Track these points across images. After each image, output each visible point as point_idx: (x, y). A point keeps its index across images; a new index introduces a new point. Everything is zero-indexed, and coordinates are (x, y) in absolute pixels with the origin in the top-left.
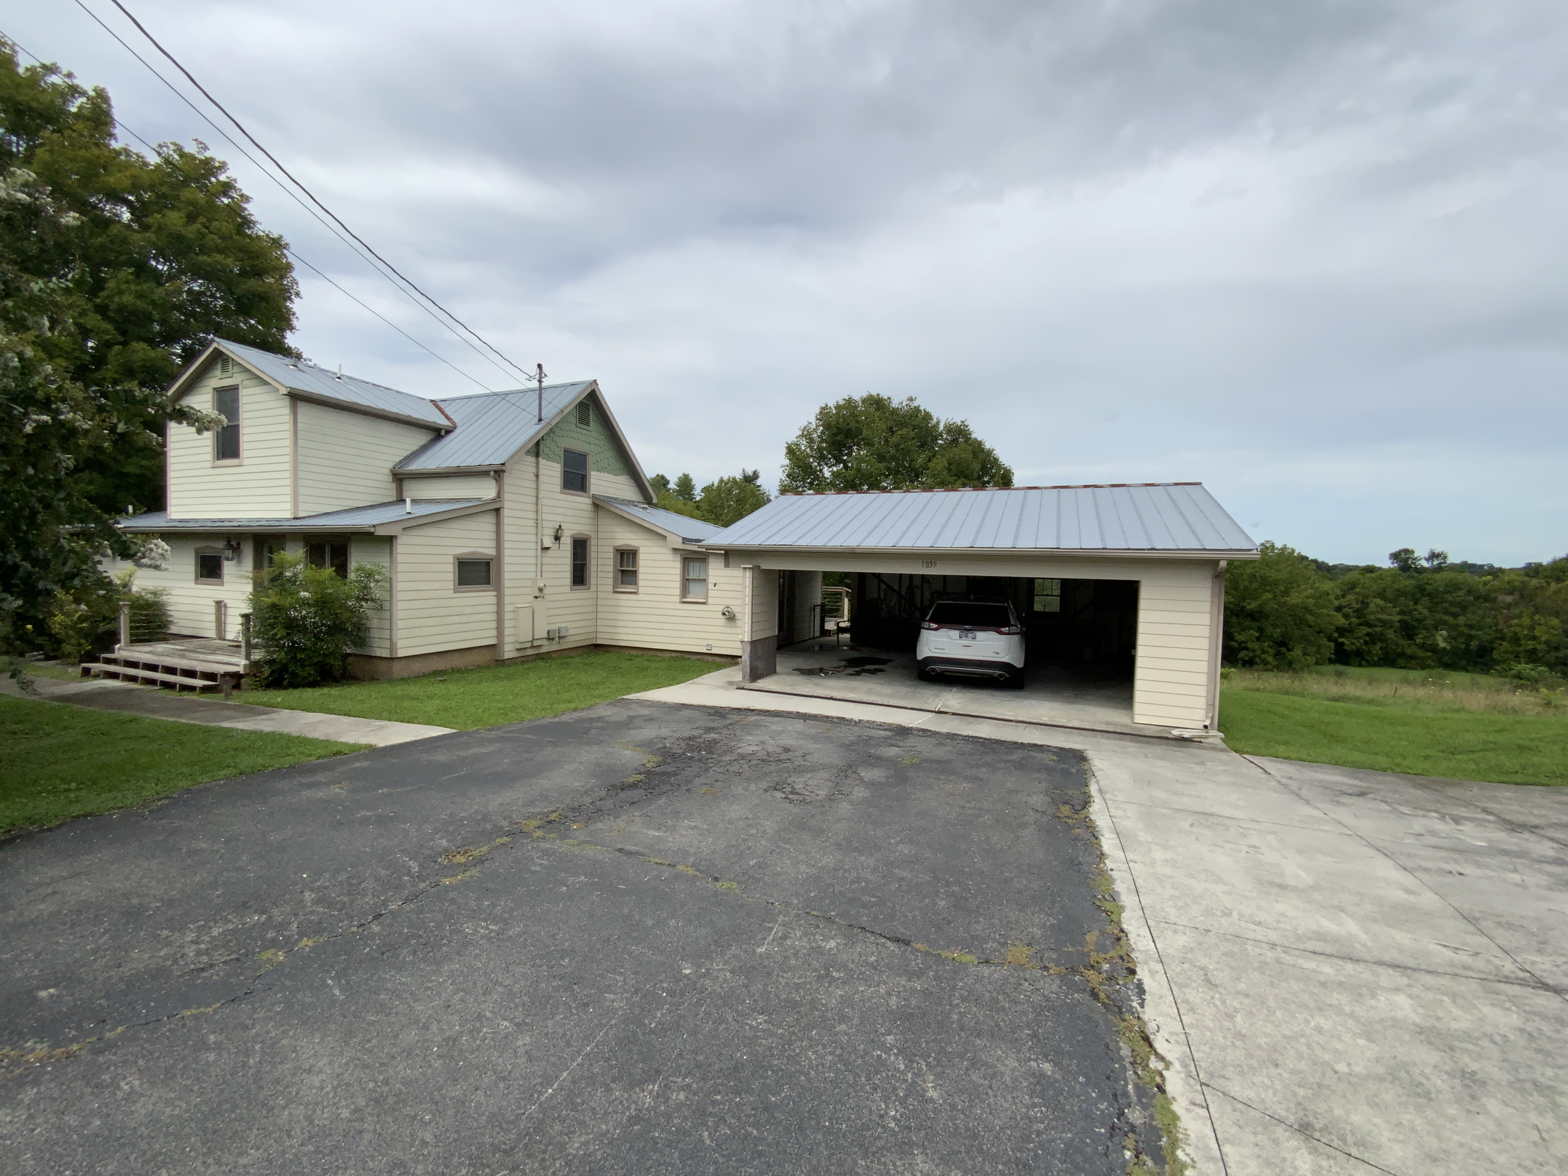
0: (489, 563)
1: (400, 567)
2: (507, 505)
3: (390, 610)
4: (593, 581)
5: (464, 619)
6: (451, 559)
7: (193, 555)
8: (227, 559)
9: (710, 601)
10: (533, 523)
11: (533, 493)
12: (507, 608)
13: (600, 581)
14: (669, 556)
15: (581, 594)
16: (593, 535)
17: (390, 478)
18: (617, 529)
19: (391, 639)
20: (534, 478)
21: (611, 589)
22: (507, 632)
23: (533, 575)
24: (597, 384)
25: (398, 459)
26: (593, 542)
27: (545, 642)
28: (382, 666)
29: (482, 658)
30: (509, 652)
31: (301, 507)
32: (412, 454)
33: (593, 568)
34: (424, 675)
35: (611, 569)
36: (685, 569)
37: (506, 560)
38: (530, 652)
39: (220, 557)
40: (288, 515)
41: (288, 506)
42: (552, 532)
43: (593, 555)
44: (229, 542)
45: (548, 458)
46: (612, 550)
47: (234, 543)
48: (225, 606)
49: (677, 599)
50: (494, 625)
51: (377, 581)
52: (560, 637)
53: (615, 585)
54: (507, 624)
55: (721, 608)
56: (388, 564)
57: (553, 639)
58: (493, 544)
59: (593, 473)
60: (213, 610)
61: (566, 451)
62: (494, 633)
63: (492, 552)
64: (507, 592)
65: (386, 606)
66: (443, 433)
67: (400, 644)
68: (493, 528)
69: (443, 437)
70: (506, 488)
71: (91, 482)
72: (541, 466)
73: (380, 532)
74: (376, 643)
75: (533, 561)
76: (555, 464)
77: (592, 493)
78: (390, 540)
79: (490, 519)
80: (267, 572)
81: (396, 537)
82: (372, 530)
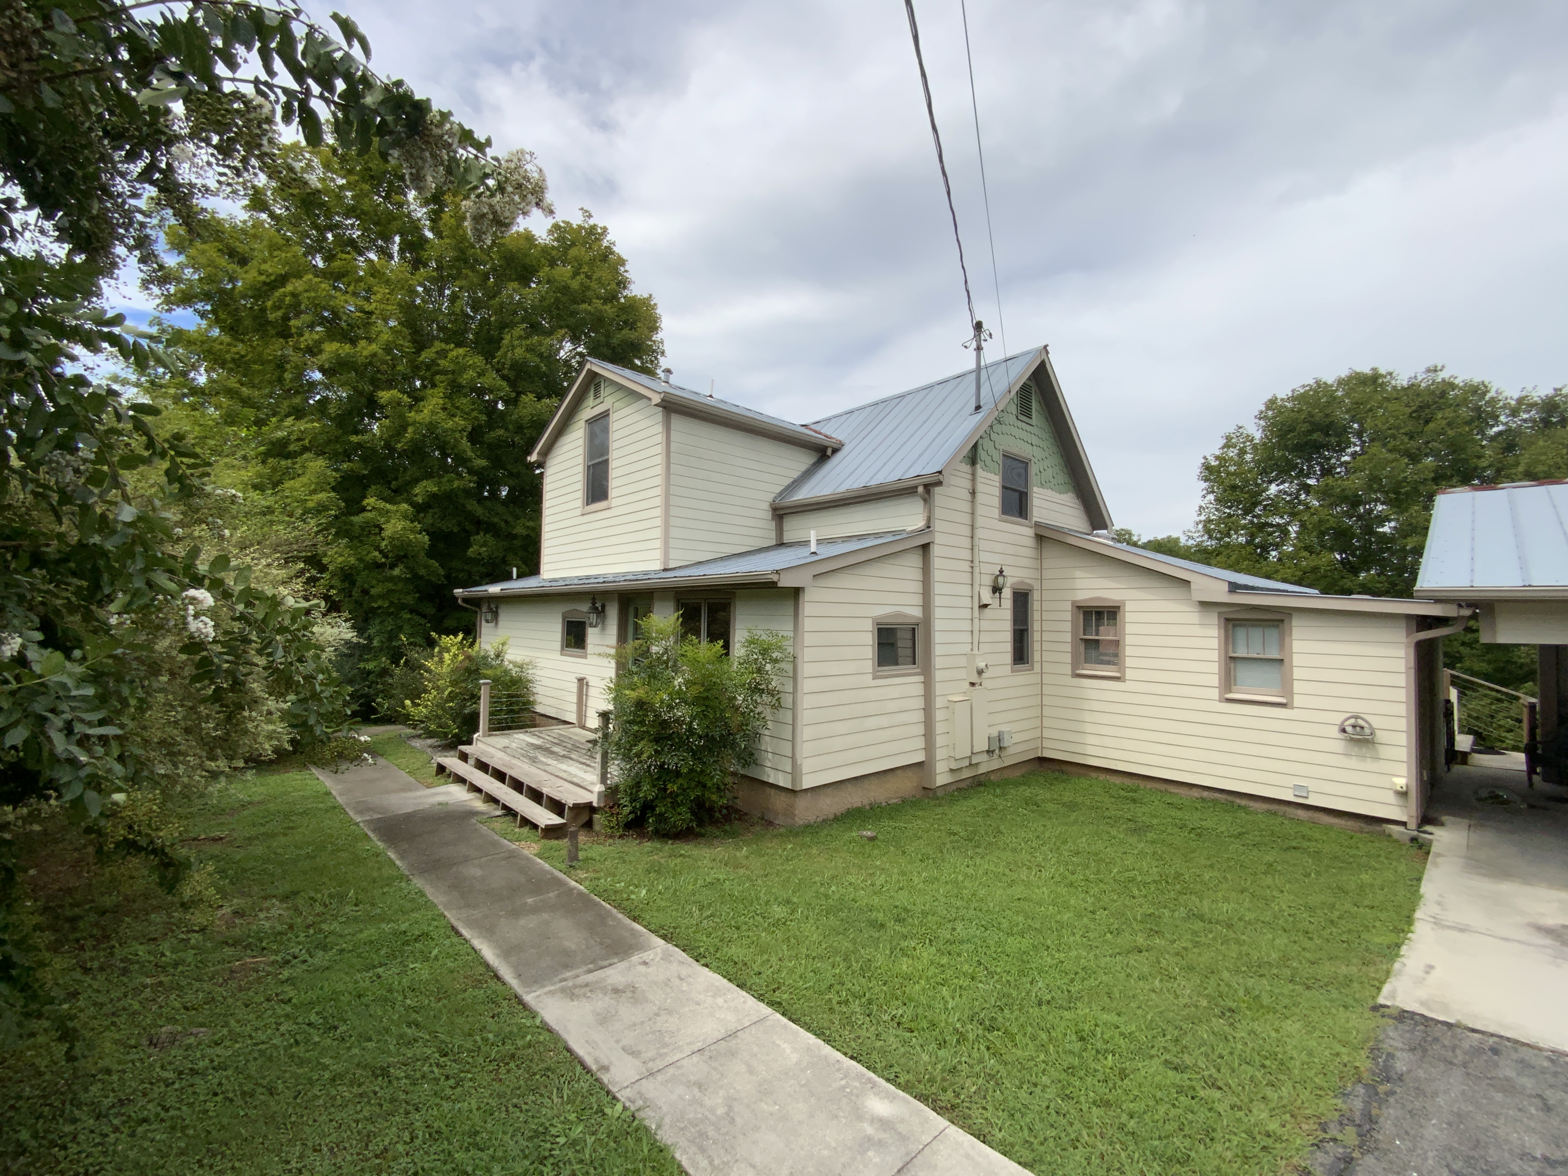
0: (914, 629)
1: (808, 639)
2: (938, 538)
3: (794, 709)
4: (1037, 656)
5: (884, 721)
6: (869, 625)
7: (560, 620)
8: (591, 625)
9: (1297, 701)
10: (966, 566)
11: (967, 519)
12: (939, 702)
13: (1046, 656)
14: (1193, 616)
15: (1024, 678)
16: (1036, 585)
17: (769, 515)
18: (1078, 574)
19: (793, 758)
20: (968, 497)
21: (1068, 669)
22: (940, 741)
23: (966, 649)
24: (1047, 353)
25: (779, 489)
26: (1036, 595)
27: (985, 757)
28: (779, 802)
29: (906, 786)
30: (942, 778)
31: (673, 554)
32: (793, 482)
33: (1036, 636)
34: (836, 819)
35: (1068, 637)
36: (1228, 640)
37: (938, 625)
38: (966, 774)
39: (584, 623)
40: (657, 566)
41: (658, 554)
42: (988, 581)
43: (1036, 616)
44: (594, 604)
45: (986, 467)
46: (1068, 606)
47: (598, 605)
48: (587, 685)
49: (1215, 693)
50: (920, 729)
51: (776, 661)
52: (1000, 748)
53: (1075, 665)
54: (940, 728)
55: (1339, 719)
56: (791, 634)
57: (993, 752)
58: (918, 600)
59: (1035, 489)
60: (574, 687)
61: (1007, 456)
62: (920, 743)
63: (916, 612)
64: (939, 675)
65: (787, 700)
66: (829, 452)
67: (807, 766)
68: (918, 575)
69: (829, 457)
70: (938, 513)
71: (484, 544)
72: (979, 480)
73: (786, 582)
74: (769, 760)
75: (967, 626)
76: (992, 476)
77: (1035, 519)
78: (796, 593)
79: (915, 560)
80: (631, 645)
81: (803, 588)
82: (775, 578)
